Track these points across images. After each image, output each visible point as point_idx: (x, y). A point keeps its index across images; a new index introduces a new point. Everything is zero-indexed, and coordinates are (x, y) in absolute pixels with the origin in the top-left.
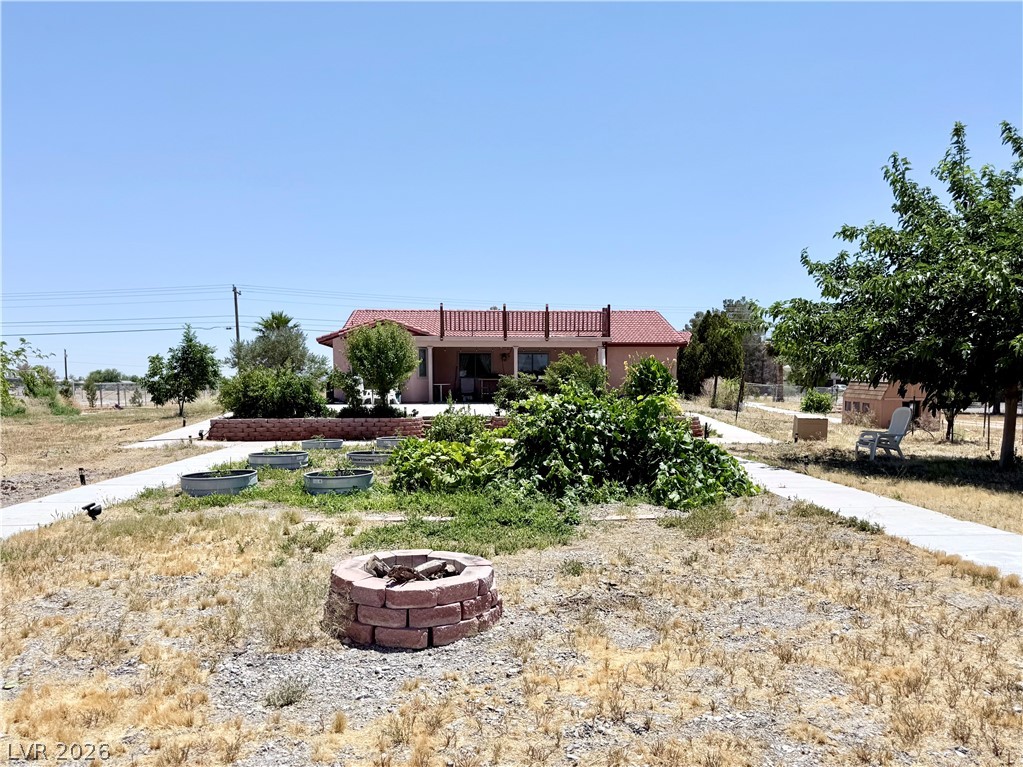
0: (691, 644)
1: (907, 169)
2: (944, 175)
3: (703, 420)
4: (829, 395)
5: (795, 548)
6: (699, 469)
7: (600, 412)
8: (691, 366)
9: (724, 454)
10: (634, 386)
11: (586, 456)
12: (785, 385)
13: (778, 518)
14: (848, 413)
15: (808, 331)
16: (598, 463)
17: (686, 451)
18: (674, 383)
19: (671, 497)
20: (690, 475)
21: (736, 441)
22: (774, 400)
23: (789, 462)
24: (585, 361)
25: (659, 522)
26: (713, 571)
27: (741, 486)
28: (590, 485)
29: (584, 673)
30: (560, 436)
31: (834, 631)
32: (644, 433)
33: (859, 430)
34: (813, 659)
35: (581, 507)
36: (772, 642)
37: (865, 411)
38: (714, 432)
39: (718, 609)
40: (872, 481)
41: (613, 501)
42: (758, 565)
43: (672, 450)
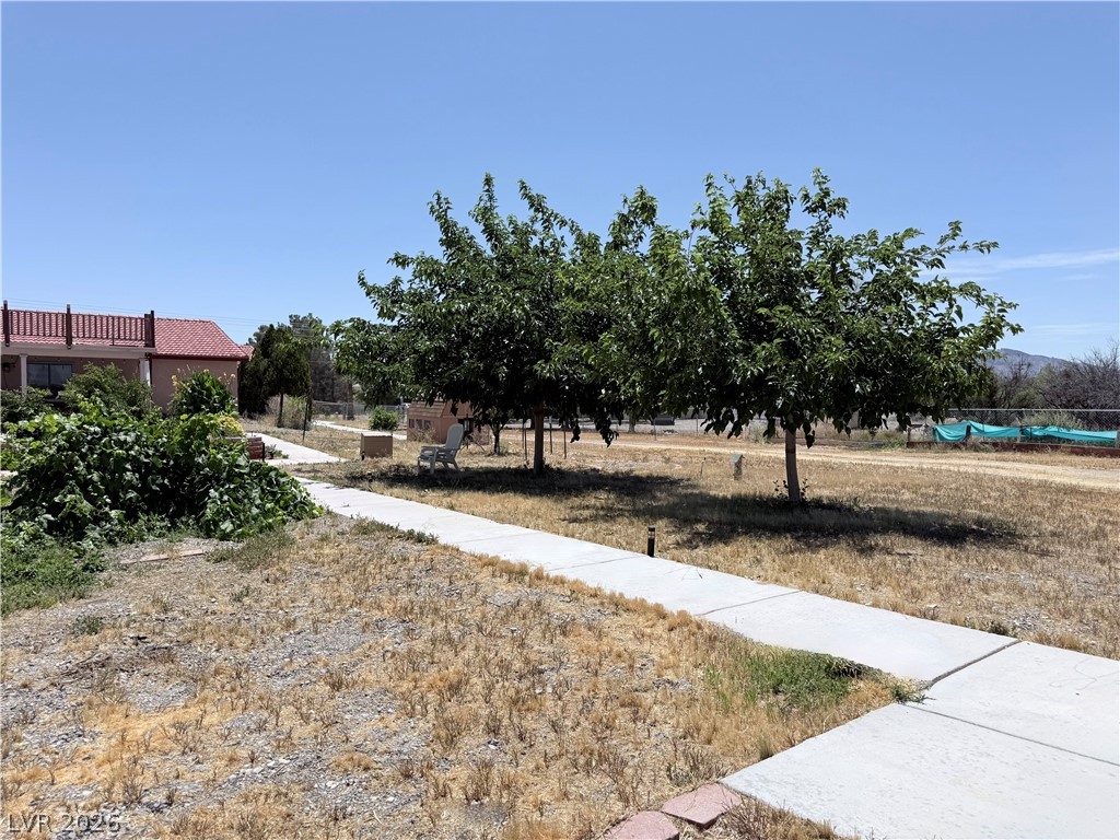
0: (233, 690)
1: (448, 208)
2: (479, 218)
3: (268, 441)
4: (395, 414)
5: (354, 567)
6: (256, 493)
7: (133, 435)
8: (255, 383)
9: (284, 475)
10: (185, 404)
11: (114, 489)
12: (355, 404)
13: (340, 539)
14: (412, 430)
15: (367, 350)
16: (132, 495)
17: (241, 475)
18: (234, 401)
19: (223, 527)
20: (246, 501)
21: (303, 461)
22: (344, 418)
23: (355, 480)
24: (120, 374)
25: (207, 557)
26: (266, 604)
27: (303, 509)
28: (120, 522)
29: (92, 752)
30: (78, 465)
31: (387, 648)
32: (191, 456)
33: (420, 446)
34: (364, 681)
35: (108, 550)
36: (324, 671)
37: (427, 428)
38: (279, 454)
39: (267, 646)
40: (431, 494)
41: (151, 537)
42: (316, 590)
43: (223, 475)
